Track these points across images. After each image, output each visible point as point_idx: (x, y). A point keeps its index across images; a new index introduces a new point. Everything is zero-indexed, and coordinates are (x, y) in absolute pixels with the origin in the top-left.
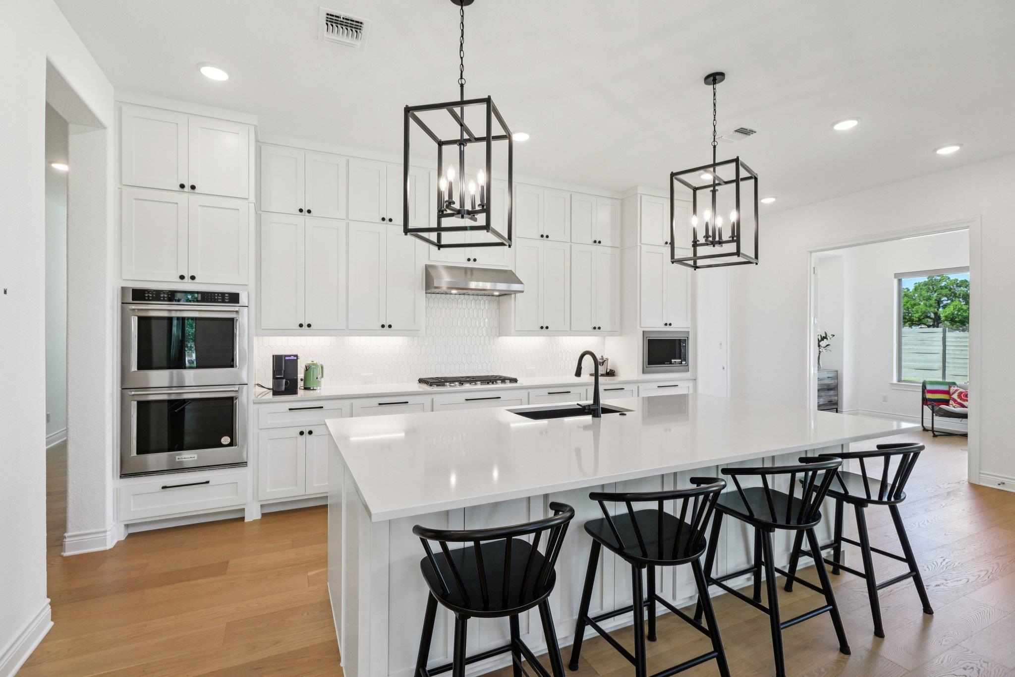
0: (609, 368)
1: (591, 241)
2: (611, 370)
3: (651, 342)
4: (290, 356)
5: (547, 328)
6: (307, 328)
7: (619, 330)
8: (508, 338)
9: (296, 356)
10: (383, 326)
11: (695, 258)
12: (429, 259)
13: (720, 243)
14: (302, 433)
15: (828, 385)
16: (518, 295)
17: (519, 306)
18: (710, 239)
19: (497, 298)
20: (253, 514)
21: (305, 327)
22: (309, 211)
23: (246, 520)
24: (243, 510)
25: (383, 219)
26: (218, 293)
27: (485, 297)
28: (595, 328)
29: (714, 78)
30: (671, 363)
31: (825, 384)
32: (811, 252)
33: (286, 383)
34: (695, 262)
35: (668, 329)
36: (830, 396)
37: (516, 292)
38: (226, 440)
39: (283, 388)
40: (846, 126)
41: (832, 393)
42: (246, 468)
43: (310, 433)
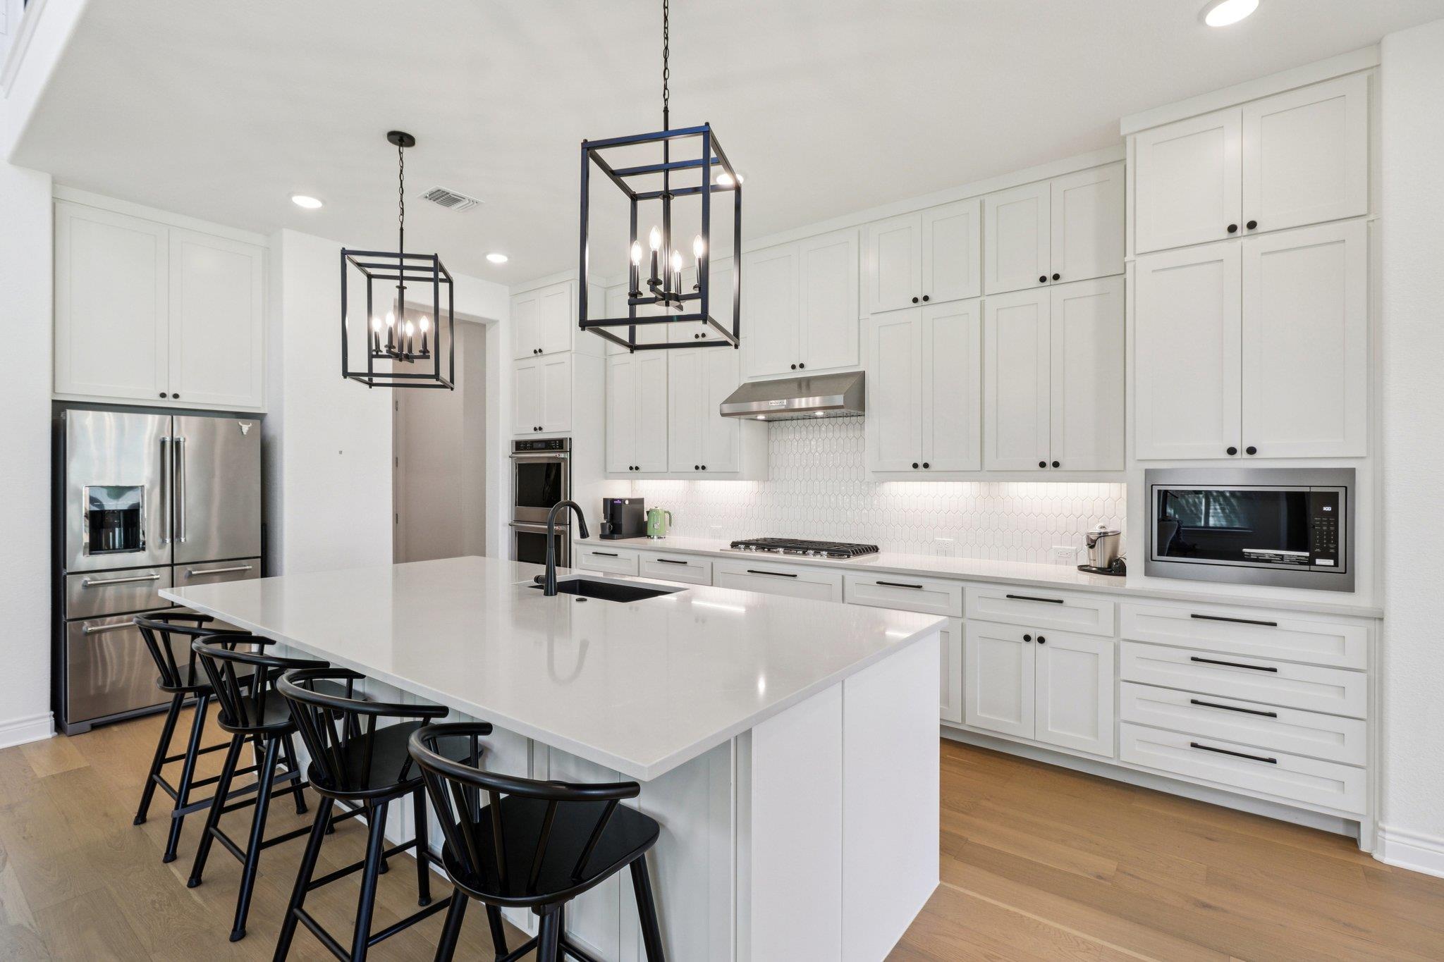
13: (678, 298)
18: (661, 288)
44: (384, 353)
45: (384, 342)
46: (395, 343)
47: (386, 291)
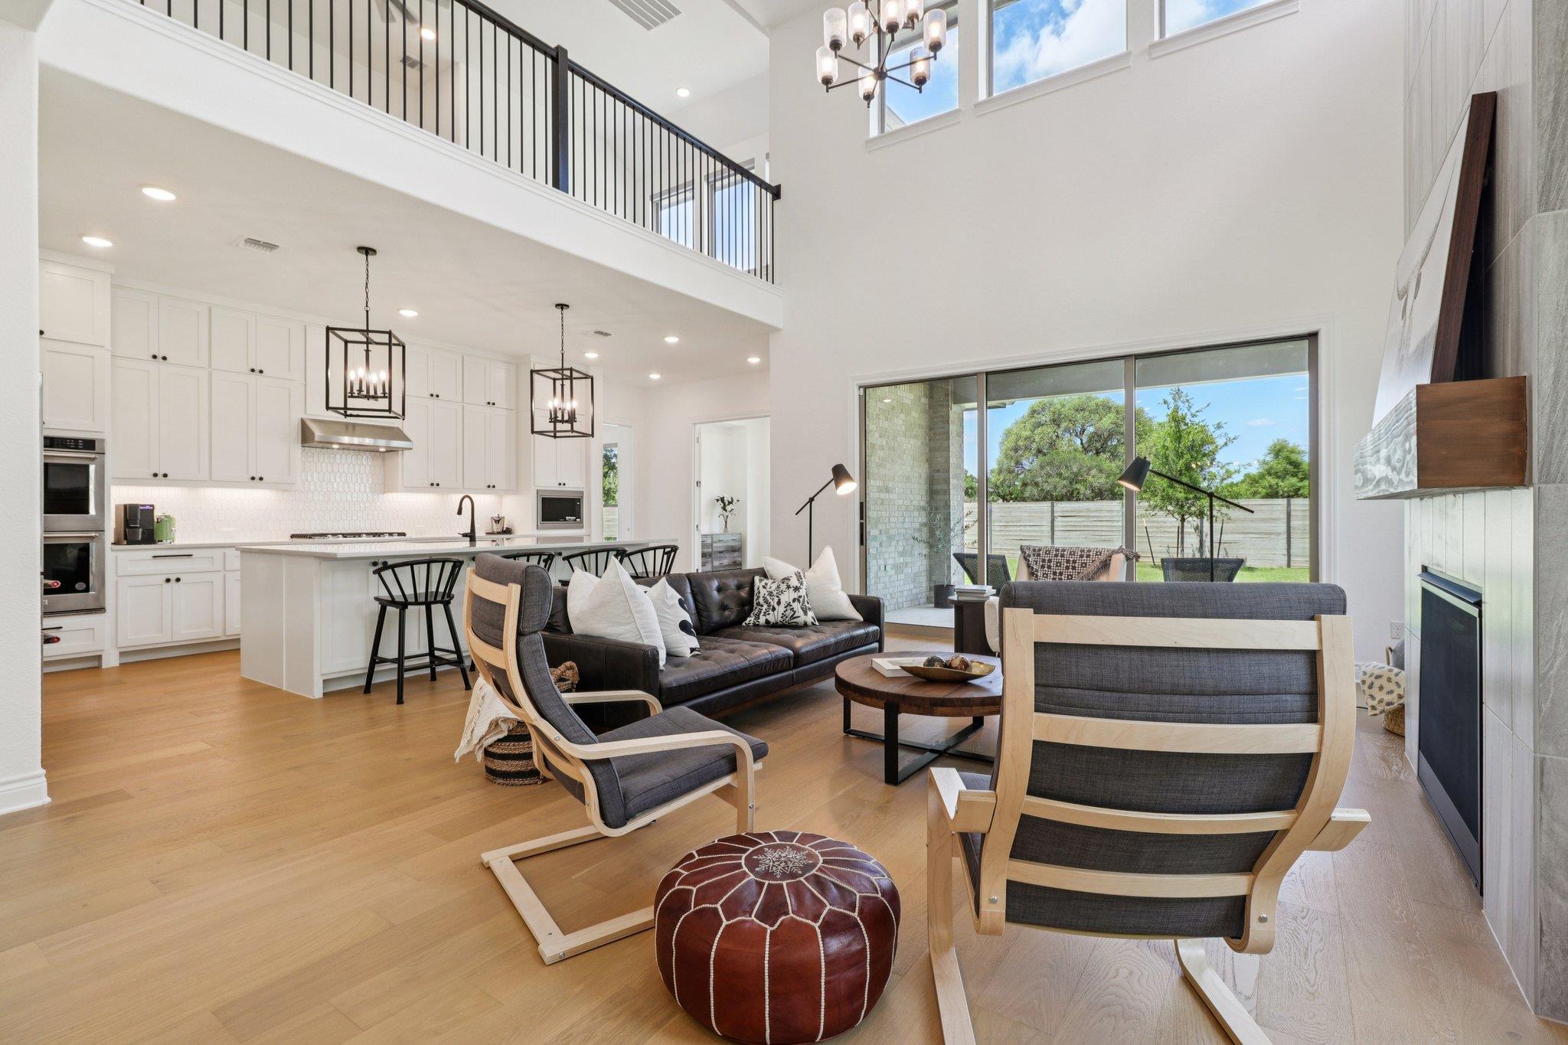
0: (505, 527)
1: (484, 403)
2: (507, 528)
3: (544, 500)
4: (145, 506)
5: (438, 485)
6: (162, 478)
7: (515, 489)
8: (394, 494)
9: (152, 506)
10: (253, 478)
11: (555, 431)
12: (306, 412)
14: (168, 580)
15: (732, 547)
16: (405, 452)
17: (407, 464)
19: (382, 455)
20: (111, 660)
21: (160, 476)
22: (164, 358)
23: (105, 665)
24: (99, 658)
25: (253, 370)
26: (70, 439)
27: (368, 454)
28: (489, 486)
29: (562, 306)
30: (565, 520)
31: (730, 546)
32: (695, 424)
33: (143, 533)
34: (555, 434)
35: (562, 488)
36: (734, 557)
37: (403, 449)
38: (80, 586)
39: (140, 537)
40: (672, 340)
41: (736, 554)
42: (103, 614)
43: (178, 580)
44: (356, 395)
45: (356, 388)
46: (364, 388)
47: (357, 352)
